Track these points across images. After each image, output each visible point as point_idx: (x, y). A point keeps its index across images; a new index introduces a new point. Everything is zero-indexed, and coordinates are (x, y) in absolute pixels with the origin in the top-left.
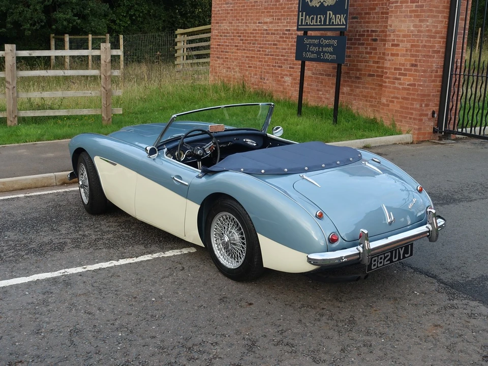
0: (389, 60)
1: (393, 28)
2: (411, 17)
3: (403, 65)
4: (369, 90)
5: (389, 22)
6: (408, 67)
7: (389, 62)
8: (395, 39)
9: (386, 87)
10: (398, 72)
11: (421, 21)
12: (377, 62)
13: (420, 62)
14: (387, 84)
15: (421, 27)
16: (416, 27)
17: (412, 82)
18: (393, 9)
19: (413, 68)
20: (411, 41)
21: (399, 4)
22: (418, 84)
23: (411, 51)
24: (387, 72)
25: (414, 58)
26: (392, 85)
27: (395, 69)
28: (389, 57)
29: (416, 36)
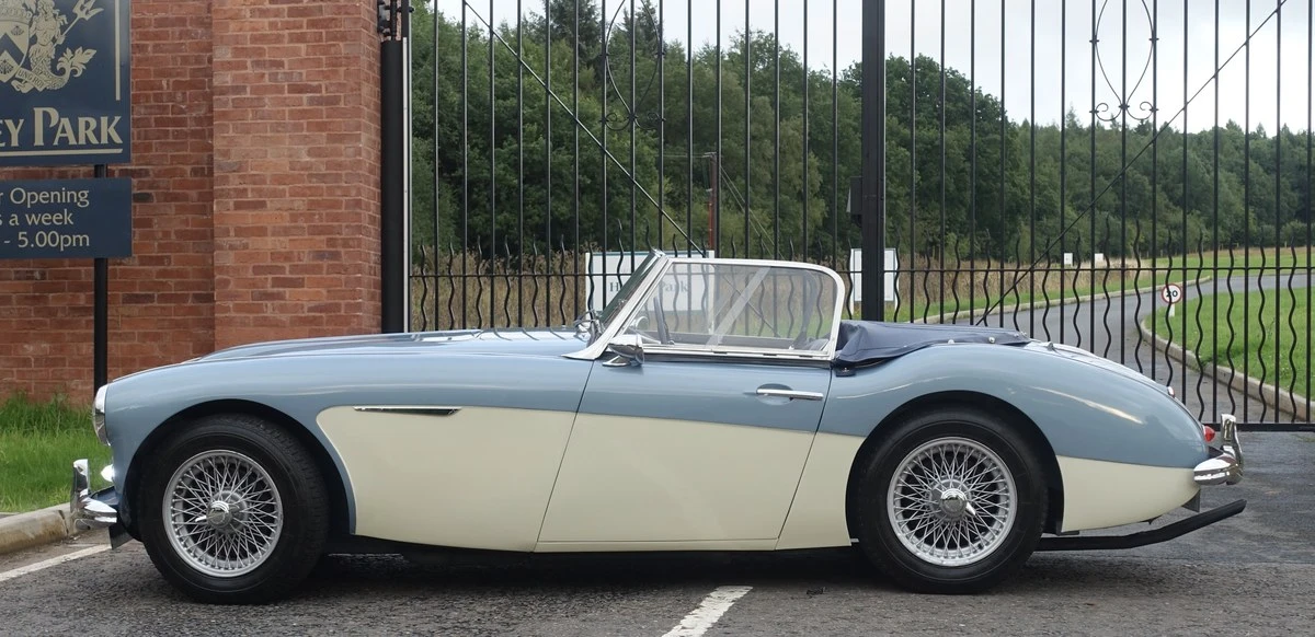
0: (232, 247)
1: (234, 159)
2: (298, 127)
3: (287, 257)
4: (136, 342)
5: (218, 143)
6: (306, 261)
7: (232, 253)
8: (245, 190)
9: (229, 322)
10: (270, 276)
11: (333, 139)
12: (159, 261)
13: (346, 244)
14: (233, 314)
15: (341, 155)
16: (320, 156)
17: (325, 301)
18: (230, 108)
19: (325, 263)
20: (308, 192)
21: (248, 96)
22: (347, 305)
23: (310, 217)
24: (227, 283)
25: (323, 237)
26: (251, 316)
27: (257, 270)
28: (233, 239)
29: (322, 177)
